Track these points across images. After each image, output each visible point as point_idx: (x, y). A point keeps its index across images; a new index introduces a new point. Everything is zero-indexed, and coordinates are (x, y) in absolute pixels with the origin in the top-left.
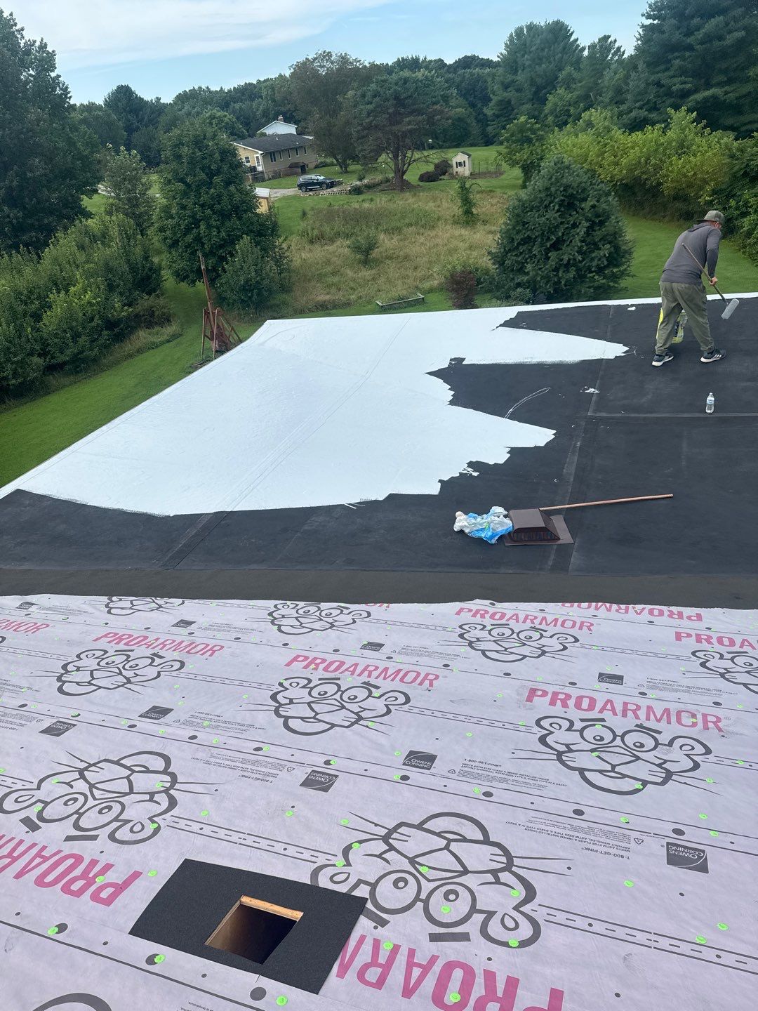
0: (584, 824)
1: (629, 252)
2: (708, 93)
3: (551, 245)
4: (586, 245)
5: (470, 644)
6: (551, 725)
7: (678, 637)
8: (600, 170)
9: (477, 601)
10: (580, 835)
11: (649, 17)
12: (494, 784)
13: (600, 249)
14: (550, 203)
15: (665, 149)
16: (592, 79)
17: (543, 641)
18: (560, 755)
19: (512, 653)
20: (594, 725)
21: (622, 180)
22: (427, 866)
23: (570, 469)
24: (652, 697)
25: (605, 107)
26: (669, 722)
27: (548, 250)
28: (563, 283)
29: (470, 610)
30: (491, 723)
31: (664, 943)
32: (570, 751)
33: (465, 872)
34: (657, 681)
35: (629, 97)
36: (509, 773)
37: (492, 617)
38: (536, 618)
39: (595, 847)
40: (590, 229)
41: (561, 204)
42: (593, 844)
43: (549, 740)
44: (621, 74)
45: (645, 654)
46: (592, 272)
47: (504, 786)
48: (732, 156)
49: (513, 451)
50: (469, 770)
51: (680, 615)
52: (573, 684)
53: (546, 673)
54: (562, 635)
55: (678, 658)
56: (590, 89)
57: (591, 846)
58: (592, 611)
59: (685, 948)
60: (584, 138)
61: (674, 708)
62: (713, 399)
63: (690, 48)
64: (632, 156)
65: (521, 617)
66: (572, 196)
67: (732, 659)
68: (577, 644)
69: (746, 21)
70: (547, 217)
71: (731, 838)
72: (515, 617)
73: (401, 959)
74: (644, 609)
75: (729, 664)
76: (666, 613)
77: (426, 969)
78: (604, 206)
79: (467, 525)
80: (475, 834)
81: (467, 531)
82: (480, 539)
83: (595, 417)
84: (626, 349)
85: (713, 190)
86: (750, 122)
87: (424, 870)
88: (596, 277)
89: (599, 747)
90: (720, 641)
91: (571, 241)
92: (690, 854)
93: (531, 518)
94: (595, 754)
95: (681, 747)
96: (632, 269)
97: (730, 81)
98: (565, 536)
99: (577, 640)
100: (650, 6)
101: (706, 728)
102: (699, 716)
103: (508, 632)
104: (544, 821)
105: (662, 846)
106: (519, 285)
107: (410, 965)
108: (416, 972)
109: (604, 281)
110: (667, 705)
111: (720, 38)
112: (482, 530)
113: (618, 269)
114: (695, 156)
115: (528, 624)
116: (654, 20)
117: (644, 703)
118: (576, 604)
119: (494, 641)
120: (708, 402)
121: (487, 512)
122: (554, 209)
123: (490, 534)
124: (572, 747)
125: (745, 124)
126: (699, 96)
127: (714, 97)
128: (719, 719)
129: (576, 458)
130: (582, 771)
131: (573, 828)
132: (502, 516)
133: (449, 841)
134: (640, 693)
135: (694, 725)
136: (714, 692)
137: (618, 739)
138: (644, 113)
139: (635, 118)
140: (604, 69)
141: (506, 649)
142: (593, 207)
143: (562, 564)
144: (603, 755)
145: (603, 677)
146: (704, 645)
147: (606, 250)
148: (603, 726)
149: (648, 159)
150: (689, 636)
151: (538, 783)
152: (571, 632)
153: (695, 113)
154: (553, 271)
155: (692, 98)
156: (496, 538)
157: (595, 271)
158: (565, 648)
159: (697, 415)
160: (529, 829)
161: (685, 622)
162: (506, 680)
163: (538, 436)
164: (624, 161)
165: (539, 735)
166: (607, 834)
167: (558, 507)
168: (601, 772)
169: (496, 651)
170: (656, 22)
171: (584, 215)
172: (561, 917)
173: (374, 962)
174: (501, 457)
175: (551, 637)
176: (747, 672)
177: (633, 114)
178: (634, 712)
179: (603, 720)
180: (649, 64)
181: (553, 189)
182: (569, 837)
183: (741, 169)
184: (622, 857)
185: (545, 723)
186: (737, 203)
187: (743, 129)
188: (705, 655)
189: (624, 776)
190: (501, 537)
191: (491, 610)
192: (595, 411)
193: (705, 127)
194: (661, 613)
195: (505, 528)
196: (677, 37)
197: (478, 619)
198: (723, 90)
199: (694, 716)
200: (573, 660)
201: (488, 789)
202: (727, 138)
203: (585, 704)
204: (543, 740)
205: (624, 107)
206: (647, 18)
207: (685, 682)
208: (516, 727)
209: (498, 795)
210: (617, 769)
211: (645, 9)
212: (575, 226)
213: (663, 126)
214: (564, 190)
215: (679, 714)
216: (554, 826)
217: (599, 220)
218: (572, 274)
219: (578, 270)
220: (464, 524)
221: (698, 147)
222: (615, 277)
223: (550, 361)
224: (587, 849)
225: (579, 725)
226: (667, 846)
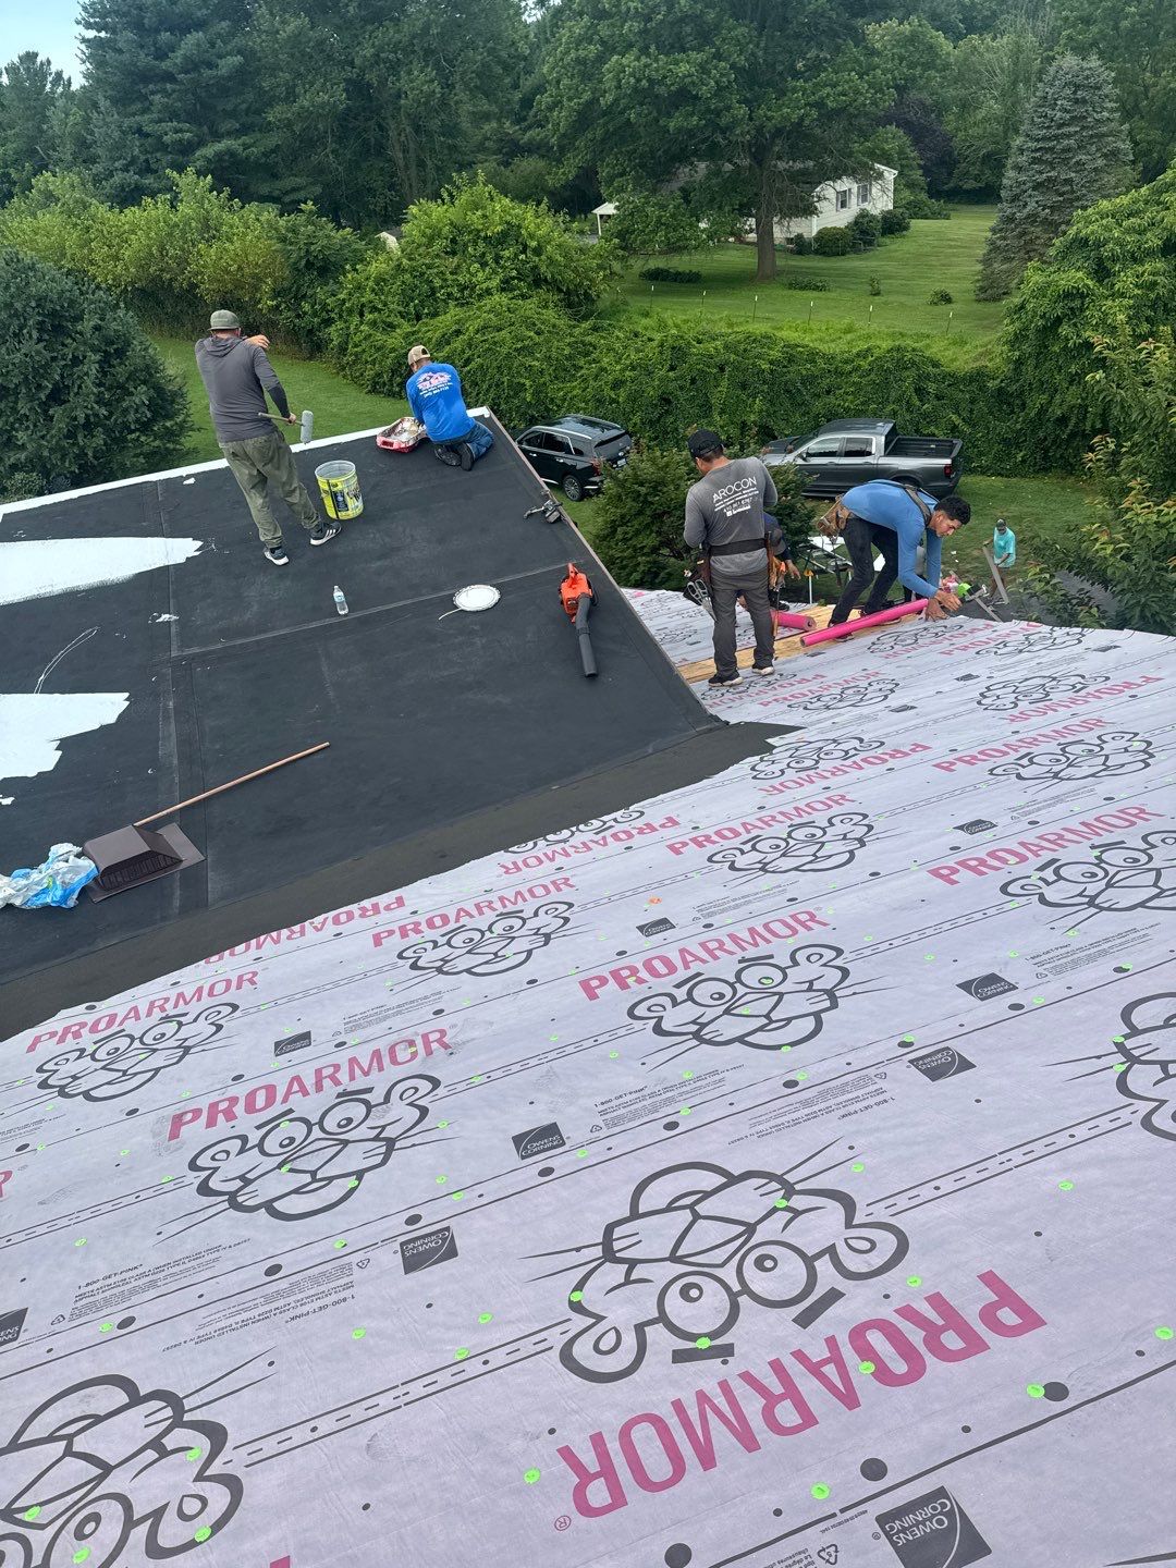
0: (284, 1284)
1: (179, 394)
2: (221, 146)
3: (48, 397)
4: (108, 390)
5: (62, 1092)
6: (213, 1158)
7: (377, 940)
8: (92, 270)
9: (63, 1013)
10: (281, 1303)
11: (88, 26)
12: (135, 1300)
13: (132, 394)
14: (21, 329)
15: (184, 232)
16: (30, 124)
17: (183, 1034)
18: (232, 1197)
19: (135, 1074)
20: (278, 1125)
21: (133, 283)
22: (36, 1505)
23: (169, 748)
24: (354, 1043)
25: (69, 169)
26: (381, 1069)
27: (45, 406)
28: (90, 454)
29: (53, 1034)
30: (116, 1204)
31: (417, 1389)
32: (248, 1183)
33: (106, 1472)
34: (356, 1018)
35: (100, 152)
36: (159, 1269)
37: (94, 1029)
38: (167, 1000)
39: (304, 1309)
40: (105, 363)
41: (41, 327)
42: (301, 1305)
43: (214, 1184)
44: (76, 116)
45: (336, 984)
46: (133, 432)
47: (152, 1293)
48: (283, 240)
49: (65, 744)
50: (91, 1299)
51: (376, 908)
52: (238, 1078)
53: (193, 1083)
54: (211, 1010)
55: (380, 970)
56: (33, 140)
57: (298, 1311)
58: (253, 953)
59: (444, 1379)
60: (49, 219)
61: (383, 1045)
62: (341, 594)
63: (169, 77)
64: (136, 245)
65: (143, 1011)
66: (53, 314)
67: (448, 943)
68: (238, 1013)
69: (238, 41)
70: (23, 351)
71: (479, 1190)
72: (132, 1014)
74: (326, 919)
75: (444, 951)
76: (357, 913)
78: (114, 326)
79: (13, 892)
81: (17, 902)
82: (47, 908)
83: (184, 658)
84: (199, 543)
85: (273, 289)
86: (294, 190)
87: (27, 1517)
88: (143, 439)
89: (291, 1153)
90: (431, 924)
91: (80, 387)
92: (431, 1242)
93: (125, 843)
94: (285, 1169)
95: (401, 1098)
96: (192, 418)
97: (245, 130)
98: (188, 853)
99: (235, 1007)
100: (85, 9)
101: (429, 1052)
102: (419, 1041)
103: (123, 1043)
104: (223, 1313)
105: (397, 1250)
106: (14, 468)
109: (157, 443)
110: (372, 1046)
111: (210, 65)
112: (45, 891)
113: (172, 422)
114: (230, 240)
115: (157, 1014)
116: (99, 31)
117: (342, 1057)
118: (227, 953)
119: (103, 1068)
120: (336, 600)
121: (45, 859)
122: (31, 337)
123: (59, 893)
124: (250, 1176)
125: (287, 193)
126: (210, 150)
127: (231, 153)
128: (443, 1033)
129: (173, 726)
130: (269, 1206)
131: (268, 1299)
132: (72, 858)
133: (71, 1437)
134: (338, 1045)
135: (414, 1055)
136: (433, 998)
137: (316, 1129)
138: (132, 178)
139: (122, 186)
140: (45, 108)
141: (125, 1073)
142: (97, 328)
143: (196, 901)
144: (298, 1165)
145: (281, 1047)
146: (413, 938)
147: (141, 395)
148: (291, 1120)
149: (162, 248)
150: (391, 933)
151: (207, 1258)
152: (227, 998)
153: (210, 177)
154: (67, 437)
155: (198, 153)
156: (75, 896)
157: (137, 430)
158: (219, 1028)
159: (328, 621)
160: (201, 1340)
161: (384, 916)
162: (133, 1120)
163: (101, 709)
164: (127, 254)
165: (197, 1182)
166: (315, 1281)
167: (165, 812)
168: (296, 1191)
169: (109, 1083)
170: (103, 34)
171: (85, 343)
172: (268, 1446)
174: (48, 760)
175: (195, 1020)
176: (469, 952)
177: (117, 179)
178: (333, 1078)
179: (291, 1111)
180: (115, 101)
181: (18, 305)
182: (264, 1317)
183: (301, 258)
184: (345, 1298)
185: (202, 1162)
186: (313, 307)
187: (287, 199)
188: (415, 952)
189: (331, 1179)
190: (84, 891)
191: (90, 1018)
192: (180, 648)
193: (230, 198)
194: (350, 916)
195: (83, 875)
196: (144, 60)
197: (70, 1043)
198: (240, 141)
199: (412, 1043)
200: (233, 1040)
201: (126, 1314)
202: (269, 213)
203: (260, 1101)
204: (204, 1189)
205: (98, 168)
206: (87, 28)
207: (394, 1001)
208: (159, 1190)
209: (143, 1316)
210: (318, 1175)
211: (79, 13)
212: (76, 361)
213: (168, 196)
214: (38, 306)
215: (392, 1050)
216: (238, 1313)
217: (114, 350)
218: (99, 439)
219: (108, 431)
220: (7, 893)
221: (231, 227)
222: (171, 435)
223: (84, 583)
224: (293, 1319)
225: (254, 1139)
226: (402, 1248)
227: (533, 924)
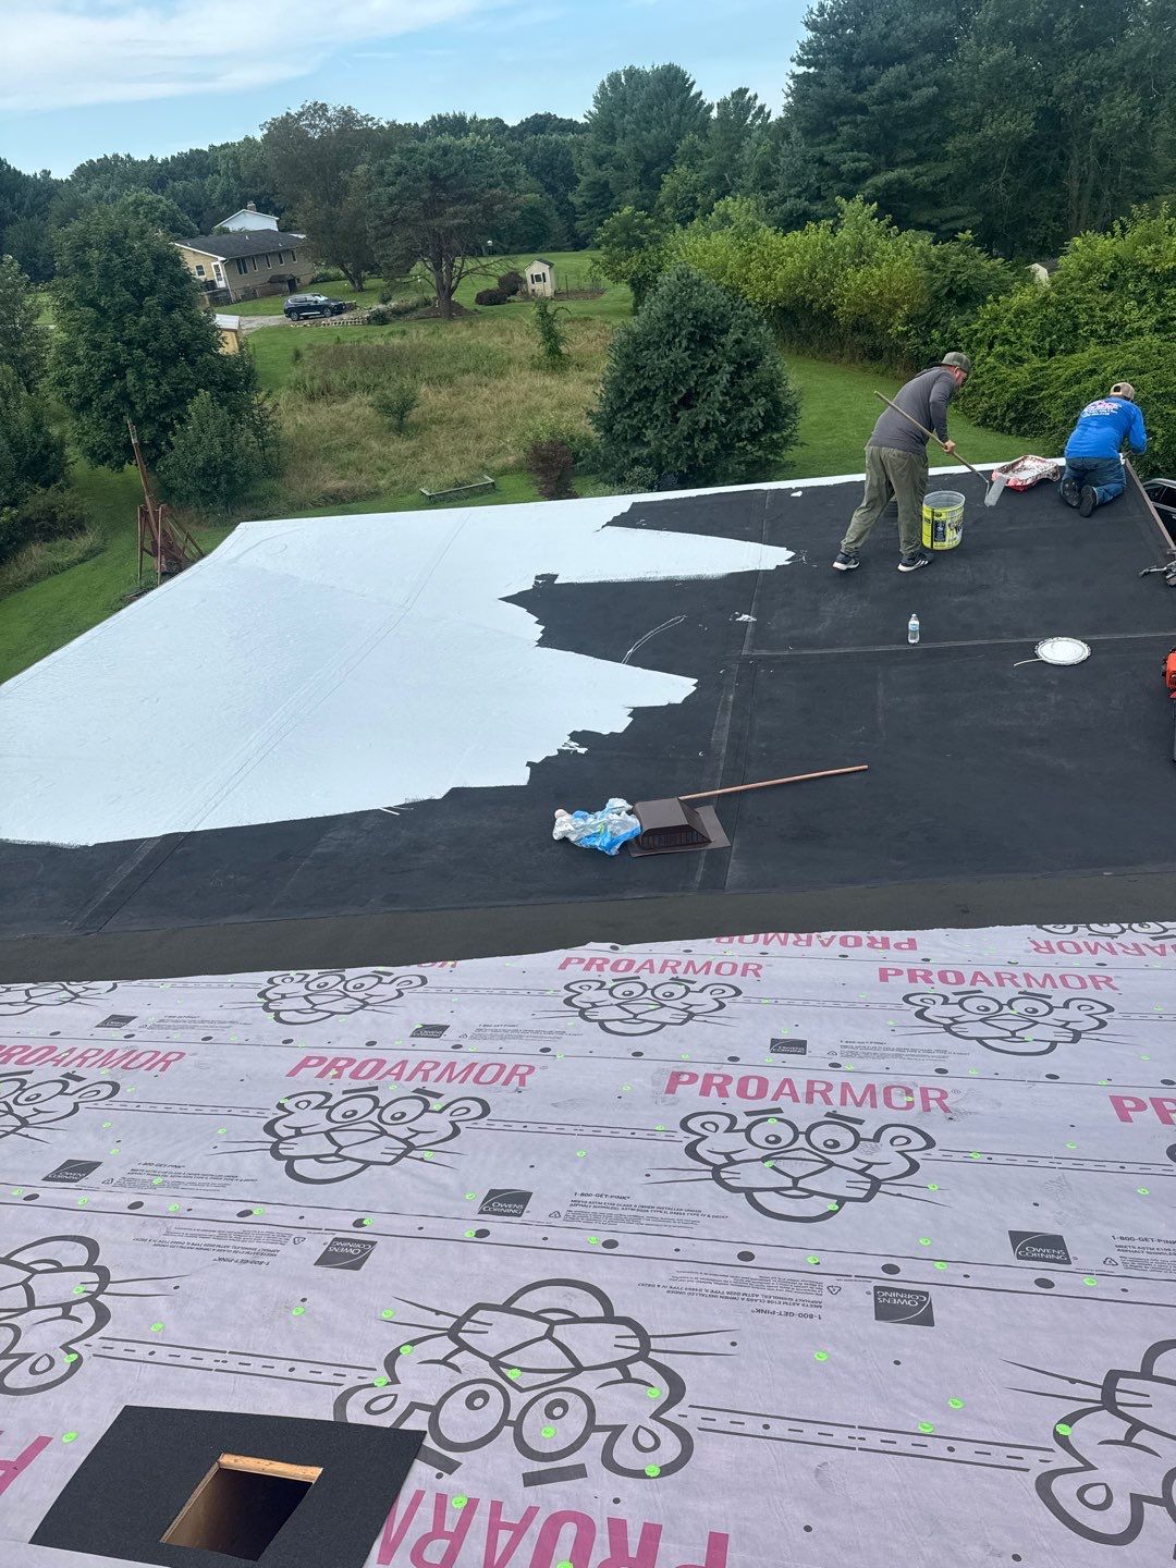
0: (754, 1274)
1: (794, 409)
2: (892, 175)
3: (680, 401)
4: (732, 399)
5: (582, 1013)
6: (703, 1126)
7: (884, 975)
8: (745, 287)
9: (592, 945)
10: (749, 1291)
11: (801, 62)
12: (620, 1226)
13: (752, 405)
14: (674, 338)
15: (836, 257)
16: (725, 154)
17: (690, 999)
18: (716, 1170)
19: (644, 1021)
20: (766, 1119)
21: (777, 302)
23: (721, 737)
24: (849, 1069)
25: (747, 195)
26: (874, 1105)
27: (675, 408)
28: (701, 457)
29: (581, 961)
30: (614, 1132)
31: (874, 1440)
32: (732, 1162)
33: (578, 1368)
34: (854, 1045)
35: (780, 179)
36: (643, 1208)
37: (614, 968)
38: (679, 963)
39: (772, 1307)
40: (736, 375)
41: (691, 337)
42: (769, 1302)
43: (700, 1149)
44: (768, 144)
45: (836, 1004)
46: (742, 440)
47: (634, 1228)
48: (931, 267)
49: (637, 713)
50: (583, 1209)
51: (885, 943)
52: (734, 1059)
53: (693, 1047)
54: (716, 987)
55: (883, 1006)
56: (724, 167)
57: (765, 1306)
58: (760, 947)
59: (903, 1443)
60: (720, 240)
61: (880, 1083)
62: (917, 623)
63: (862, 109)
64: (789, 267)
65: (658, 965)
66: (706, 326)
67: (960, 1003)
68: (739, 998)
69: (938, 73)
70: (671, 358)
71: (966, 1269)
72: (647, 966)
73: (481, 1519)
74: (833, 937)
75: (955, 1011)
76: (865, 941)
77: (519, 1530)
78: (753, 340)
79: (572, 829)
80: (591, 1307)
81: (573, 838)
82: (594, 850)
83: (752, 658)
84: (792, 554)
85: (907, 316)
86: (954, 219)
88: (749, 447)
89: (774, 1153)
90: (943, 977)
91: (709, 394)
92: (907, 1300)
93: (668, 813)
94: (768, 1164)
95: (892, 1141)
96: (799, 433)
97: (919, 160)
98: (718, 837)
99: (738, 992)
100: (802, 47)
101: (927, 1109)
102: (917, 1093)
103: (638, 989)
104: (695, 1276)
105: (868, 1293)
106: (636, 461)
107: (495, 1526)
108: (504, 1537)
109: (760, 453)
110: (869, 1080)
111: (904, 96)
112: (596, 835)
113: (779, 435)
114: (879, 267)
115: (668, 974)
116: (809, 67)
117: (836, 1078)
118: (737, 938)
119: (618, 1005)
120: (910, 627)
121: (602, 808)
122: (680, 346)
123: (607, 840)
124: (735, 1157)
125: (947, 221)
126: (879, 180)
127: (901, 181)
128: (944, 1095)
129: (728, 719)
130: (749, 1193)
131: (739, 1282)
132: (624, 813)
133: (552, 1324)
134: (832, 1065)
135: (910, 1105)
136: (936, 1054)
137: (802, 1137)
138: (803, 204)
139: (791, 213)
140: (742, 138)
141: (635, 1016)
142: (738, 342)
143: (715, 883)
144: (781, 1165)
145: (778, 1045)
146: (921, 986)
147: (760, 406)
148: (779, 1120)
149: (813, 270)
150: (899, 972)
151: (686, 1217)
152: (731, 980)
153: (875, 204)
154: (685, 439)
155: (869, 182)
156: (617, 847)
157: (746, 439)
158: (722, 1006)
159: (895, 647)
160: (673, 1291)
161: (893, 953)
162: (636, 1062)
163: (673, 689)
164: (779, 274)
165: (686, 1143)
166: (785, 1284)
167: (706, 794)
168: (777, 1190)
169: (621, 1020)
170: (812, 70)
171: (724, 355)
172: (722, 1421)
173: (438, 1532)
174: (619, 723)
175: (701, 991)
176: (982, 1020)
177: (788, 205)
178: (824, 1094)
179: (779, 1111)
180: (806, 132)
181: (677, 317)
182: (732, 1296)
183: (944, 286)
184: (811, 1316)
185: (694, 1124)
186: (942, 335)
187: (944, 227)
188: (922, 1000)
189: (812, 1193)
190: (625, 845)
191: (613, 957)
192: (752, 648)
193: (889, 226)
194: (858, 942)
195: (629, 830)
196: (843, 92)
197: (593, 973)
198: (913, 170)
199: (909, 1092)
200: (733, 1022)
201: (611, 1236)
202: (923, 241)
203: (752, 1089)
204: (691, 1151)
205: (773, 195)
206: (799, 65)
207: (896, 1042)
208: (652, 1136)
209: (627, 1244)
210: (801, 1184)
211: (796, 51)
212: (713, 370)
213: (831, 222)
214: (694, 318)
215: (887, 1091)
216: (709, 1281)
217: (747, 362)
218: (713, 443)
219: (721, 438)
220: (567, 829)
221: (883, 253)
222: (775, 447)
223: (683, 575)
224: (759, 1311)
225: (743, 1122)
226: (875, 1293)
227: (1058, 1014)
